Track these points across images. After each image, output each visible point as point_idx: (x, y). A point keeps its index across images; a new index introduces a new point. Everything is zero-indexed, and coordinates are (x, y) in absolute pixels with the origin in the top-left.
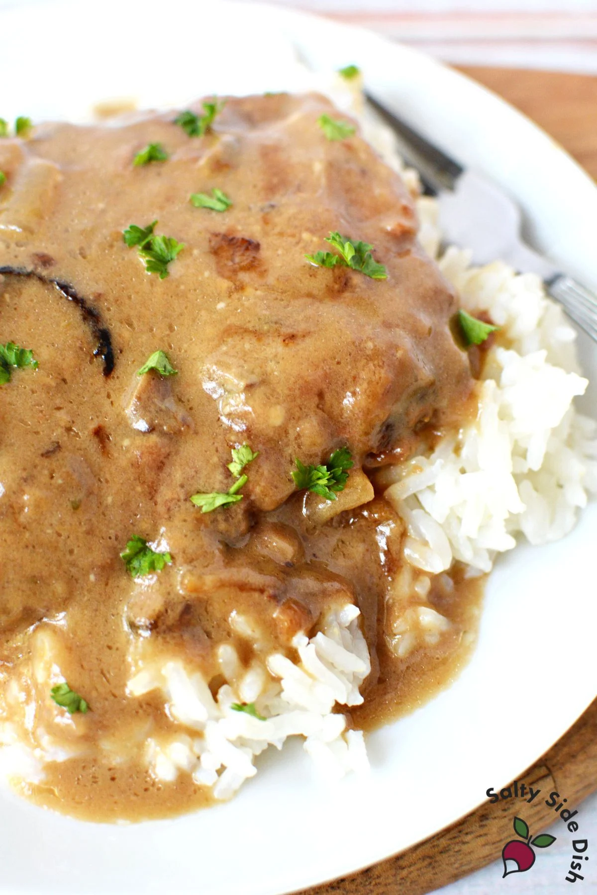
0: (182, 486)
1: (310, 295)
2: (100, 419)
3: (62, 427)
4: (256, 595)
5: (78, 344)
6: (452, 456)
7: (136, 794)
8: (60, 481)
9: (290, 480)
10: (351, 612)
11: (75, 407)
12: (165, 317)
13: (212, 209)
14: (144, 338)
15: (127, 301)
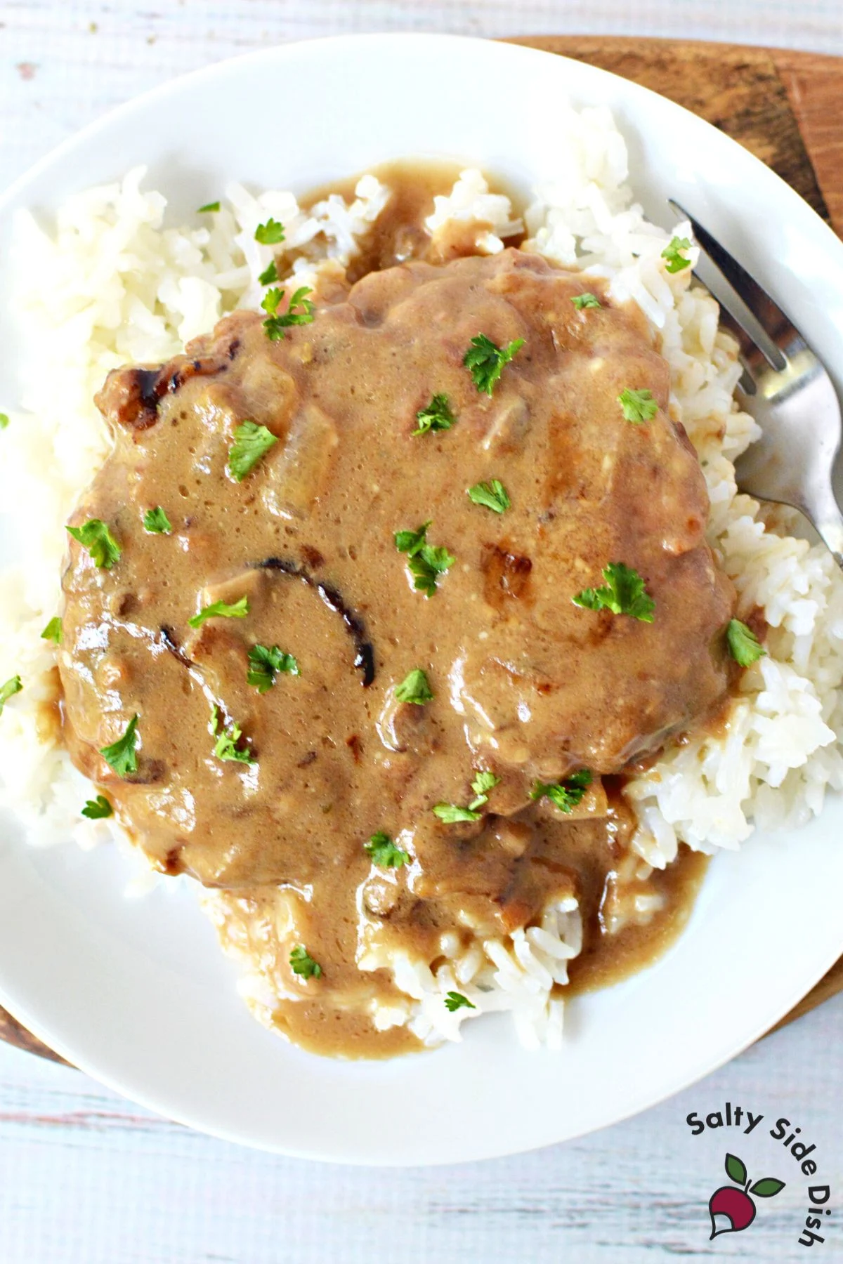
0: (426, 798)
1: (572, 639)
2: (356, 728)
3: (319, 737)
4: (483, 898)
5: (341, 655)
6: (695, 761)
7: (357, 1034)
8: (313, 790)
9: (528, 798)
10: (570, 904)
11: (332, 715)
12: (428, 635)
13: (489, 508)
14: (406, 654)
15: (392, 615)
